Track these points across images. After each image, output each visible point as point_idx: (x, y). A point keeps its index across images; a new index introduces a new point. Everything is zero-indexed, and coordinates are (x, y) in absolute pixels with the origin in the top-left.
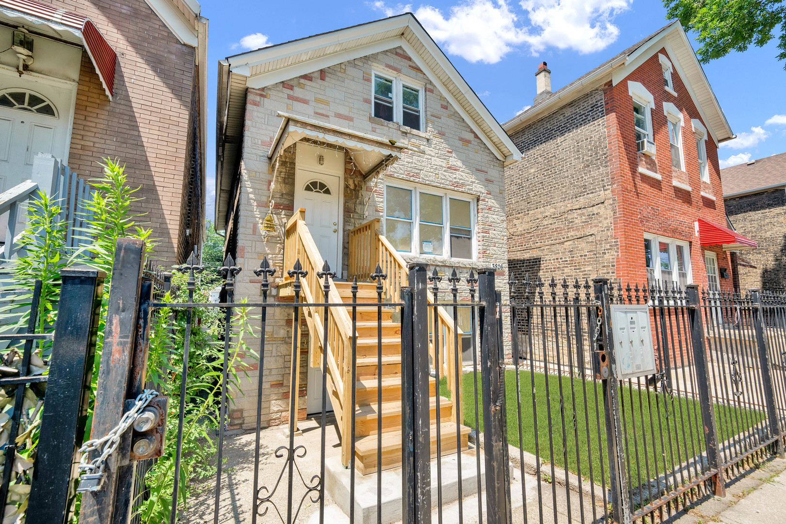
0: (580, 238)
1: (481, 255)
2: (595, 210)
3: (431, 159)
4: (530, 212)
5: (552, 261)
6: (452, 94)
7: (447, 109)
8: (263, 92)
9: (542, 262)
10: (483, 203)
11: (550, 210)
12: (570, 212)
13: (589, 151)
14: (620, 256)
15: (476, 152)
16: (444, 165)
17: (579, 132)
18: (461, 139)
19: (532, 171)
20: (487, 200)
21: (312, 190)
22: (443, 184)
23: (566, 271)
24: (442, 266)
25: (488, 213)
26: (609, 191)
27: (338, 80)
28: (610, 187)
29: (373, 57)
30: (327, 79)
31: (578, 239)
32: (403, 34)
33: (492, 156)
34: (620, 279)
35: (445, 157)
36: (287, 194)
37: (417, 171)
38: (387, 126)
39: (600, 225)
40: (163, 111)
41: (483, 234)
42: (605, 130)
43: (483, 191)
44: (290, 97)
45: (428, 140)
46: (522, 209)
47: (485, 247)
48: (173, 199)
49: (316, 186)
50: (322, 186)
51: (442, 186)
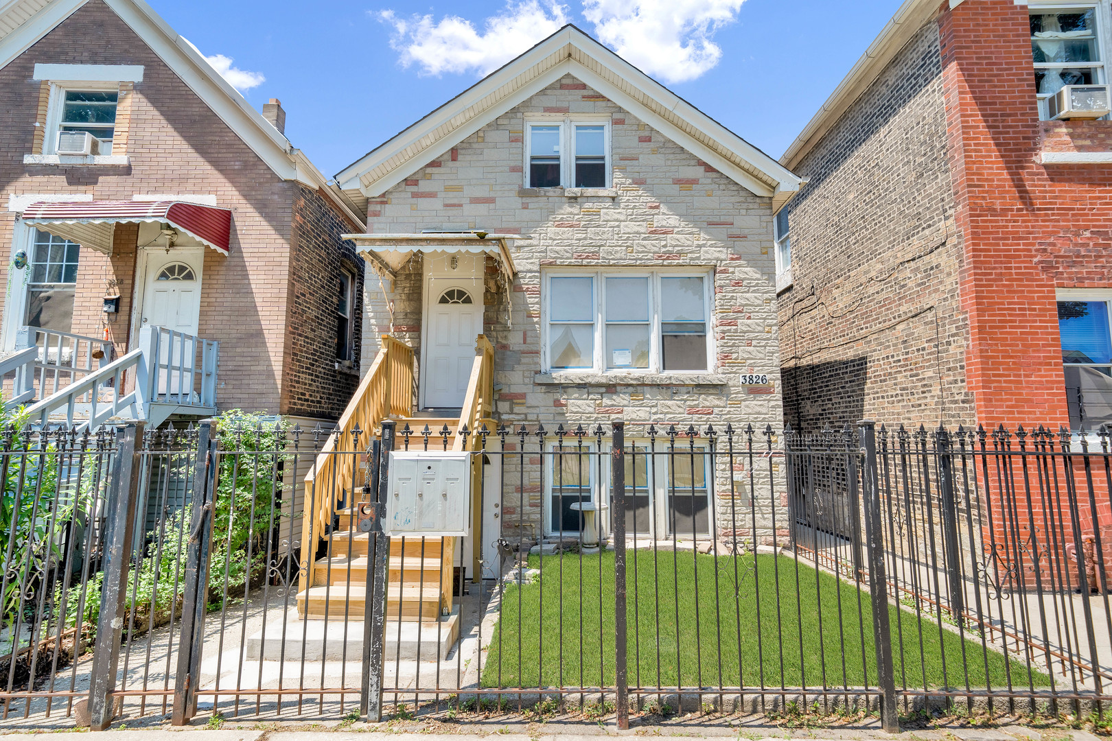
0: (916, 315)
1: (719, 363)
2: (933, 259)
3: (618, 226)
4: (852, 273)
5: (882, 362)
6: (659, 114)
7: (650, 141)
8: (384, 199)
9: (868, 365)
10: (723, 276)
11: (875, 268)
12: (901, 267)
13: (921, 145)
14: (971, 347)
15: (709, 196)
16: (643, 230)
17: (908, 111)
18: (678, 182)
19: (851, 197)
20: (731, 270)
21: (448, 302)
22: (641, 259)
23: (899, 380)
24: (638, 385)
25: (733, 291)
26: (951, 221)
27: (475, 154)
28: (953, 210)
29: (527, 105)
30: (460, 157)
31: (913, 317)
32: (570, 55)
33: (742, 193)
34: (972, 393)
35: (644, 217)
36: (411, 313)
37: (593, 249)
38: (545, 196)
39: (942, 288)
40: (268, 255)
41: (722, 328)
42: (943, 99)
43: (723, 256)
44: (415, 195)
45: (613, 199)
46: (841, 270)
47: (726, 349)
48: (277, 340)
49: (454, 296)
50: (461, 293)
51: (639, 262)
